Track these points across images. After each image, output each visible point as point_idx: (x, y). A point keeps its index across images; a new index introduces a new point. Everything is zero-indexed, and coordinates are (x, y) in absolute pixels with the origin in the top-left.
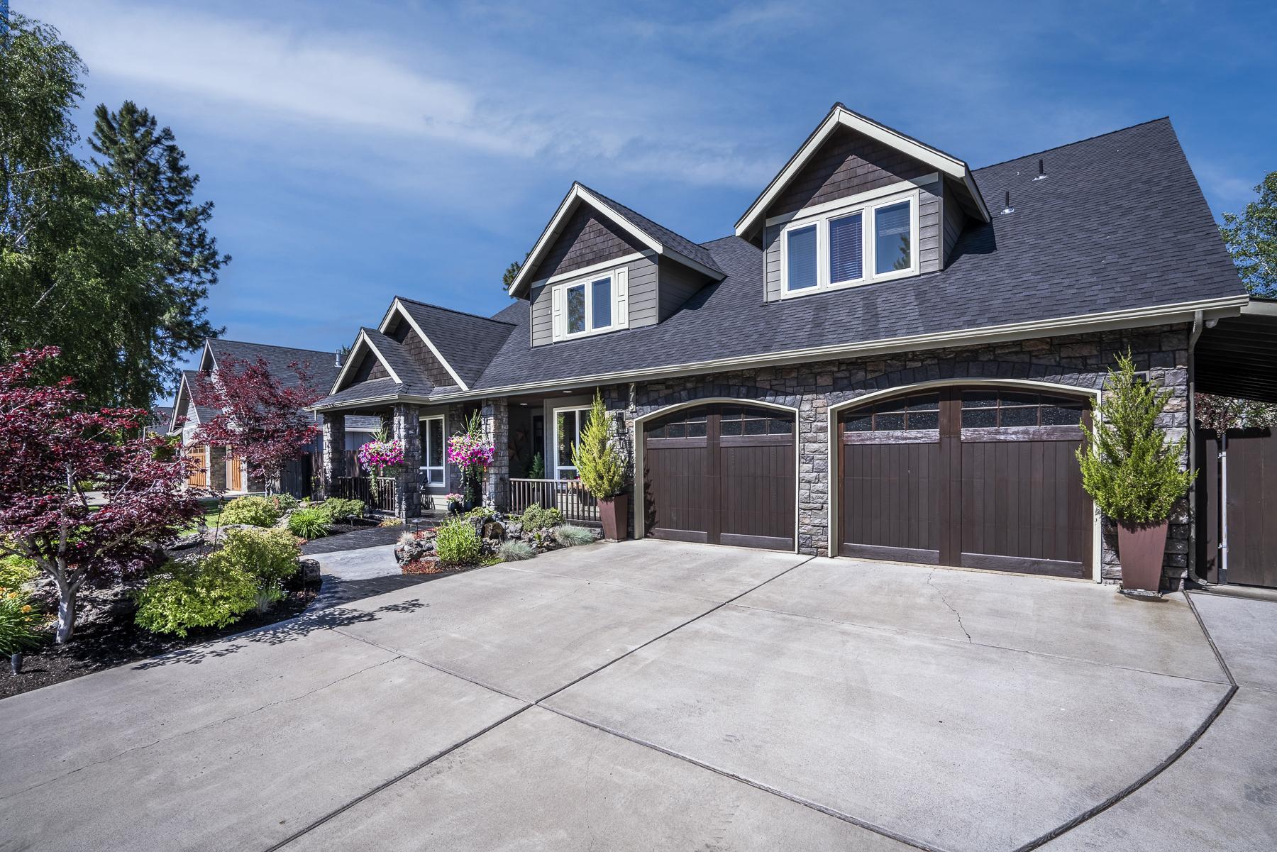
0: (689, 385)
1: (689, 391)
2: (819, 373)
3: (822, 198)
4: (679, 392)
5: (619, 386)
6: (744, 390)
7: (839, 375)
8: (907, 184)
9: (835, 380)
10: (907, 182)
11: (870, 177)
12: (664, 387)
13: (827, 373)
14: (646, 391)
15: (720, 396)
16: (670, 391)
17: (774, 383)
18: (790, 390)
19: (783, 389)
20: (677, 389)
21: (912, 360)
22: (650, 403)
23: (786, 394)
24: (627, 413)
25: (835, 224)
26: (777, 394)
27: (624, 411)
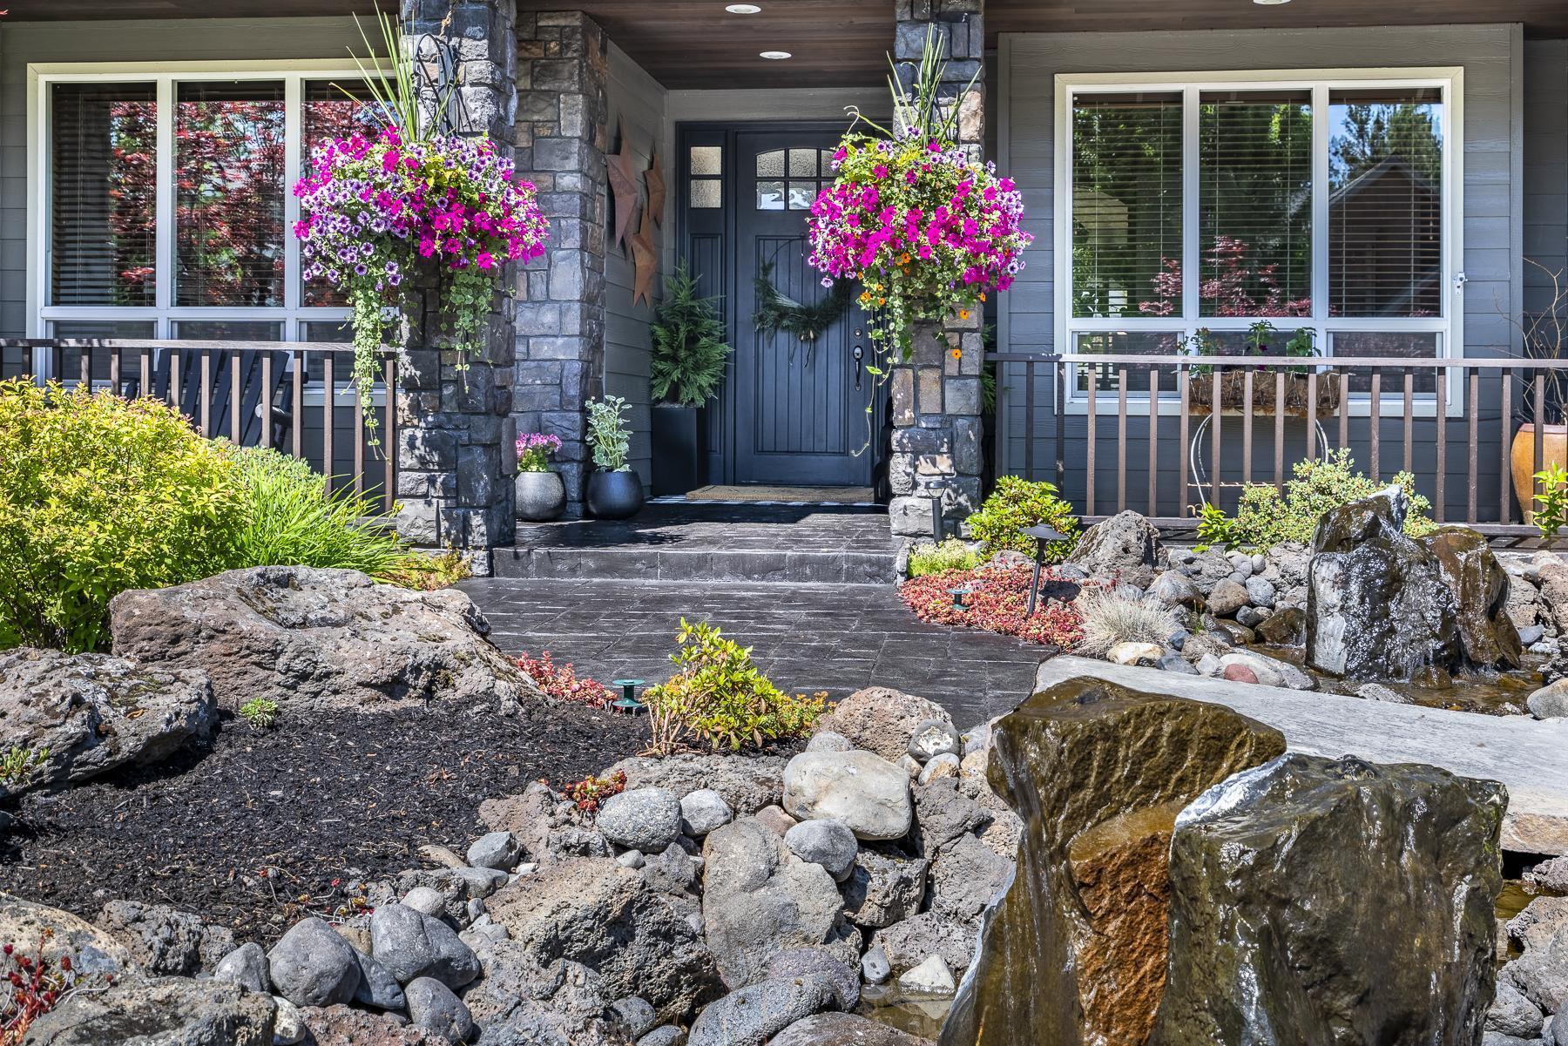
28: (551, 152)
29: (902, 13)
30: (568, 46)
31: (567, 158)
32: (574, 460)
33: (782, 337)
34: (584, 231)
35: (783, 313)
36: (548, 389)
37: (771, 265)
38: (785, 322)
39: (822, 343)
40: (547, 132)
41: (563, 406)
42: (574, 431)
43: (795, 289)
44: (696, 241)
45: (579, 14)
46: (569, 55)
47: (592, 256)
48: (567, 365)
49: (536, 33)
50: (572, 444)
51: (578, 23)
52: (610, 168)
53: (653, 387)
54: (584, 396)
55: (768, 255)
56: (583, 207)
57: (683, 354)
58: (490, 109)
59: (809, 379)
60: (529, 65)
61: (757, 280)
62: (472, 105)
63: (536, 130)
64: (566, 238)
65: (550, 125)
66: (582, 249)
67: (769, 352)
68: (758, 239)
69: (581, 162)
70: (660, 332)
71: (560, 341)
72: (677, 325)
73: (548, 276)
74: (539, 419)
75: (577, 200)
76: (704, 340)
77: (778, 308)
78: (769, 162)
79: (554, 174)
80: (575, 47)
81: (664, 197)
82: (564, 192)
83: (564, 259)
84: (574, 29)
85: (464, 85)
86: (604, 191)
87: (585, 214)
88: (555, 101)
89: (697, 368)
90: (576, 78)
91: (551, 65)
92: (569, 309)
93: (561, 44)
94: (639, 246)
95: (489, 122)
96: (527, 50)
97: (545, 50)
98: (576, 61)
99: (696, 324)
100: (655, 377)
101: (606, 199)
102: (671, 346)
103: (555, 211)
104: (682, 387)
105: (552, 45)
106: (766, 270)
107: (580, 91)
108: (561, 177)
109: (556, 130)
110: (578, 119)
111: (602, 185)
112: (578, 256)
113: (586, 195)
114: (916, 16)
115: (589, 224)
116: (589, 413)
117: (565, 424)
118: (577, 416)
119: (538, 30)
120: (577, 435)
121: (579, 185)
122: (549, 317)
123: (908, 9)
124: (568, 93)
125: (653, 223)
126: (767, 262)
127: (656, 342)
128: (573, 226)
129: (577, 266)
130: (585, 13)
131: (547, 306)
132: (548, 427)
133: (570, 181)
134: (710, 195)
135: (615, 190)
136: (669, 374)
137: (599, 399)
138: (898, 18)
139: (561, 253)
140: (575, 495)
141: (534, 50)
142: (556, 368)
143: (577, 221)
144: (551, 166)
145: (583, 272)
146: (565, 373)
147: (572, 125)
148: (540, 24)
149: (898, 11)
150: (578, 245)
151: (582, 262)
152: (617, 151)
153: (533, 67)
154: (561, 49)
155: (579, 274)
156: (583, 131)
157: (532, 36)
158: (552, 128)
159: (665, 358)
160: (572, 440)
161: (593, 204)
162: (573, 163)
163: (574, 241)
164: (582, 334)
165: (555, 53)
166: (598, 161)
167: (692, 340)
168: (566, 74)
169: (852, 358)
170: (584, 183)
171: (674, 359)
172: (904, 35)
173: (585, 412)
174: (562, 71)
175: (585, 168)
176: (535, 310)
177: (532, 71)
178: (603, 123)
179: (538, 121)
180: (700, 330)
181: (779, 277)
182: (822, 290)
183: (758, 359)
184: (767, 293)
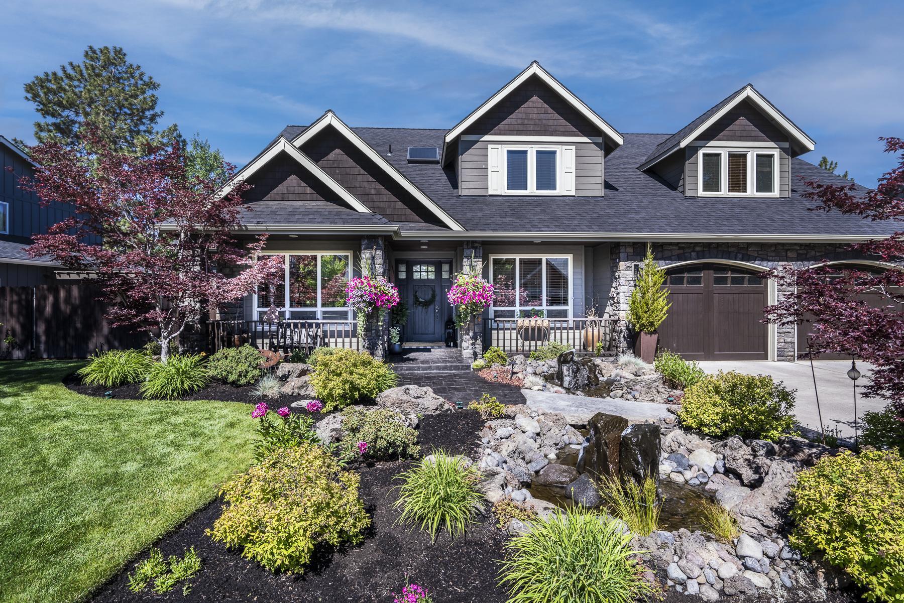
0: (698, 249)
1: (698, 252)
2: (789, 250)
3: (725, 138)
4: (690, 253)
5: (634, 243)
6: (740, 256)
7: (801, 252)
8: (772, 144)
9: (799, 255)
10: (773, 143)
11: (753, 134)
12: (676, 248)
13: (793, 250)
14: (661, 250)
15: (722, 258)
16: (681, 251)
17: (760, 253)
18: (771, 258)
19: (766, 257)
20: (687, 250)
21: (839, 248)
22: (664, 259)
23: (769, 261)
24: (642, 265)
25: (732, 156)
26: (763, 260)
27: (639, 263)
33: (419, 308)
35: (421, 302)
38: (421, 305)
39: (429, 309)
43: (423, 297)
53: (393, 320)
55: (416, 289)
57: (399, 313)
59: (426, 317)
61: (414, 295)
67: (417, 311)
68: (414, 286)
72: (398, 306)
76: (404, 309)
77: (419, 301)
78: (416, 268)
85: (376, 265)
89: (403, 316)
99: (402, 306)
102: (397, 311)
104: (400, 321)
106: (416, 293)
126: (416, 291)
127: (393, 310)
134: (403, 276)
136: (396, 317)
159: (395, 314)
167: (402, 309)
169: (436, 312)
181: (419, 294)
182: (429, 296)
183: (414, 313)
184: (416, 298)
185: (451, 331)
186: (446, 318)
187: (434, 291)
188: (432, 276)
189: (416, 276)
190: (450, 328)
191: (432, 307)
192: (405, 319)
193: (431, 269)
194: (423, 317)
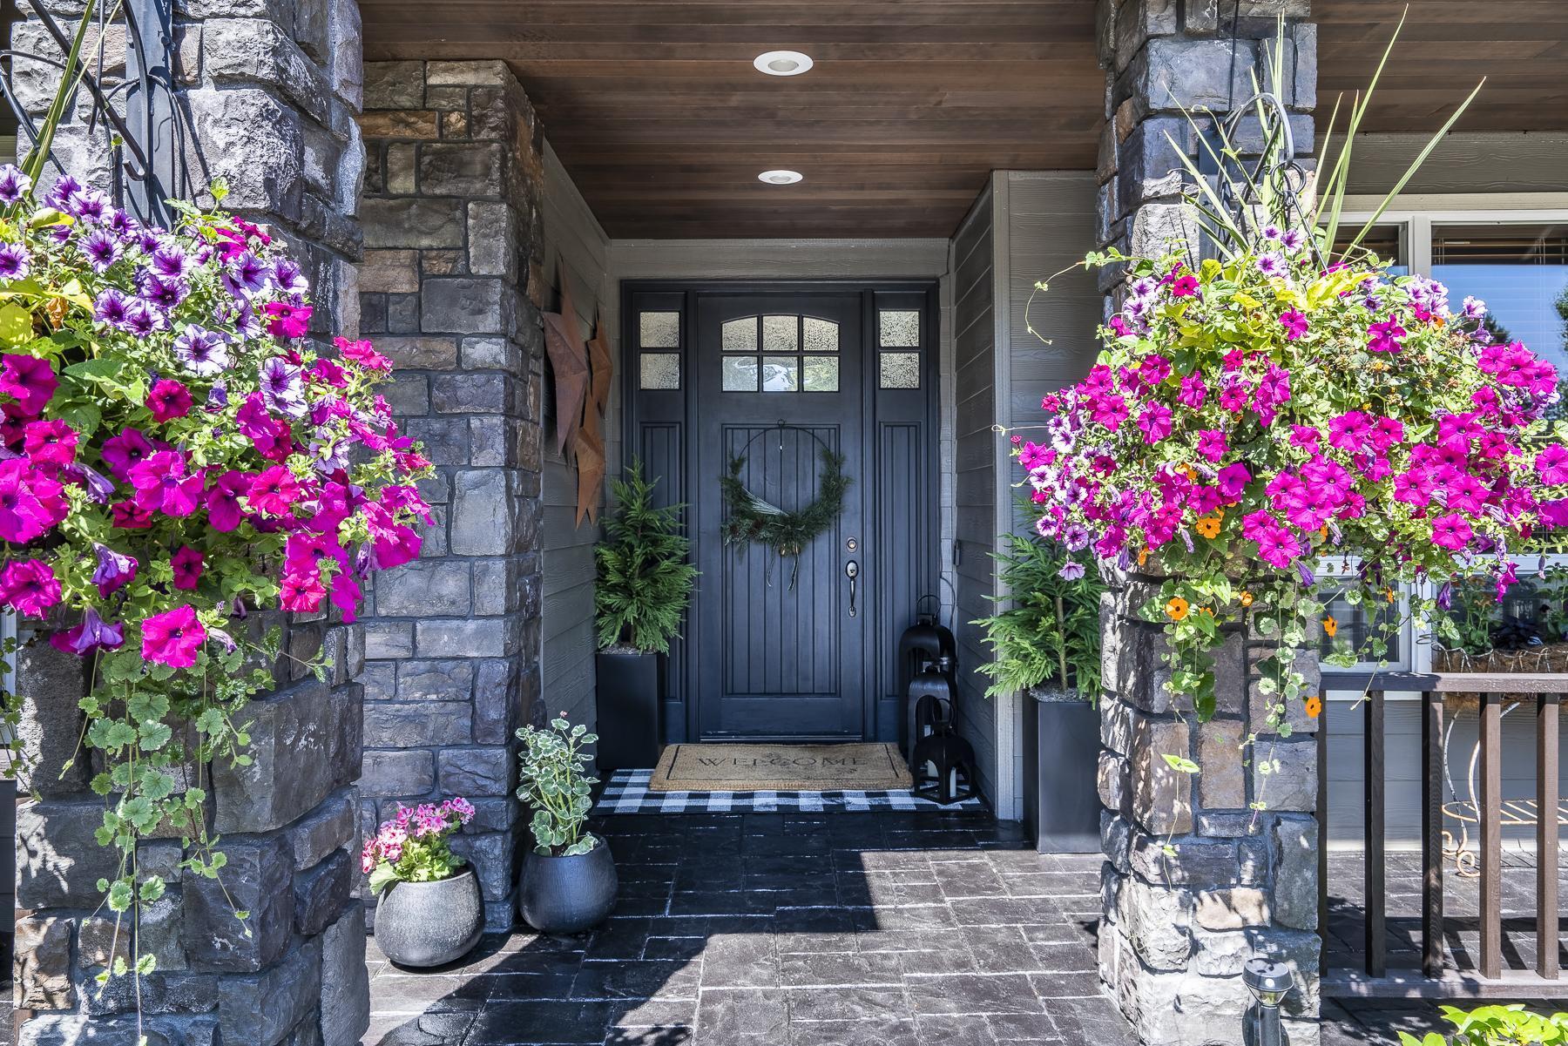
28: (453, 302)
29: (1159, 20)
30: (481, 120)
31: (481, 312)
32: (495, 831)
33: (757, 550)
34: (511, 436)
35: (760, 522)
36: (451, 706)
37: (741, 461)
38: (763, 534)
39: (806, 558)
40: (445, 268)
41: (477, 735)
42: (496, 780)
43: (772, 490)
44: (648, 431)
45: (500, 66)
46: (484, 135)
47: (525, 476)
48: (483, 668)
49: (424, 98)
50: (492, 803)
51: (498, 81)
52: (549, 333)
53: (599, 628)
54: (515, 719)
55: (738, 448)
56: (510, 394)
57: (638, 584)
58: (272, 150)
59: (790, 603)
60: (412, 151)
61: (724, 479)
62: (219, 137)
63: (425, 264)
64: (481, 448)
65: (451, 254)
66: (509, 465)
67: (740, 570)
68: (724, 429)
69: (505, 319)
70: (609, 556)
71: (471, 626)
72: (631, 547)
73: (449, 514)
74: (434, 760)
75: (498, 383)
76: (665, 564)
77: (752, 515)
78: (738, 331)
79: (458, 339)
80: (493, 121)
81: (610, 375)
82: (477, 370)
83: (476, 486)
84: (491, 92)
85: (197, 84)
86: (538, 366)
87: (513, 408)
88: (458, 214)
89: (659, 601)
90: (496, 175)
91: (450, 151)
92: (485, 571)
93: (469, 117)
94: (584, 445)
95: (269, 184)
96: (408, 125)
97: (441, 126)
98: (495, 146)
99: (655, 542)
100: (601, 615)
101: (542, 380)
102: (622, 572)
103: (459, 403)
104: (639, 629)
105: (454, 117)
106: (736, 467)
107: (503, 198)
108: (471, 345)
109: (462, 263)
110: (501, 245)
111: (536, 358)
112: (501, 480)
113: (514, 375)
114: (1190, 23)
115: (519, 423)
116: (523, 746)
117: (481, 769)
118: (501, 755)
119: (428, 92)
120: (500, 788)
121: (502, 358)
122: (451, 585)
123: (1171, 10)
124: (481, 200)
125: (596, 410)
126: (736, 457)
127: (602, 569)
128: (492, 428)
129: (500, 497)
130: (509, 65)
131: (447, 566)
132: (449, 775)
133: (486, 351)
134: (658, 373)
135: (556, 366)
136: (621, 610)
137: (541, 724)
138: (1151, 30)
139: (471, 475)
140: (498, 892)
141: (421, 124)
142: (465, 671)
143: (498, 420)
144: (452, 325)
145: (511, 507)
146: (480, 682)
147: (489, 255)
148: (433, 80)
149: (1151, 15)
150: (500, 460)
151: (509, 488)
152: (556, 308)
153: (420, 155)
154: (469, 127)
155: (503, 511)
156: (508, 266)
157: (418, 103)
158: (455, 261)
159: (613, 589)
160: (493, 795)
161: (524, 388)
162: (491, 322)
163: (495, 454)
164: (508, 611)
165: (458, 133)
166: (531, 319)
167: (650, 562)
168: (478, 168)
169: (843, 575)
170: (511, 356)
171: (626, 590)
172: (1166, 62)
173: (517, 749)
174: (470, 163)
175: (513, 329)
176: (426, 573)
177: (419, 163)
178: (538, 262)
179: (431, 249)
180: (660, 550)
181: (752, 476)
182: (806, 491)
183: (727, 579)
184: (737, 496)
185: (941, 690)
186: (899, 605)
187: (833, 460)
188: (822, 376)
189: (737, 376)
190: (932, 675)
191: (822, 545)
192: (668, 617)
193: (823, 332)
194: (773, 600)
